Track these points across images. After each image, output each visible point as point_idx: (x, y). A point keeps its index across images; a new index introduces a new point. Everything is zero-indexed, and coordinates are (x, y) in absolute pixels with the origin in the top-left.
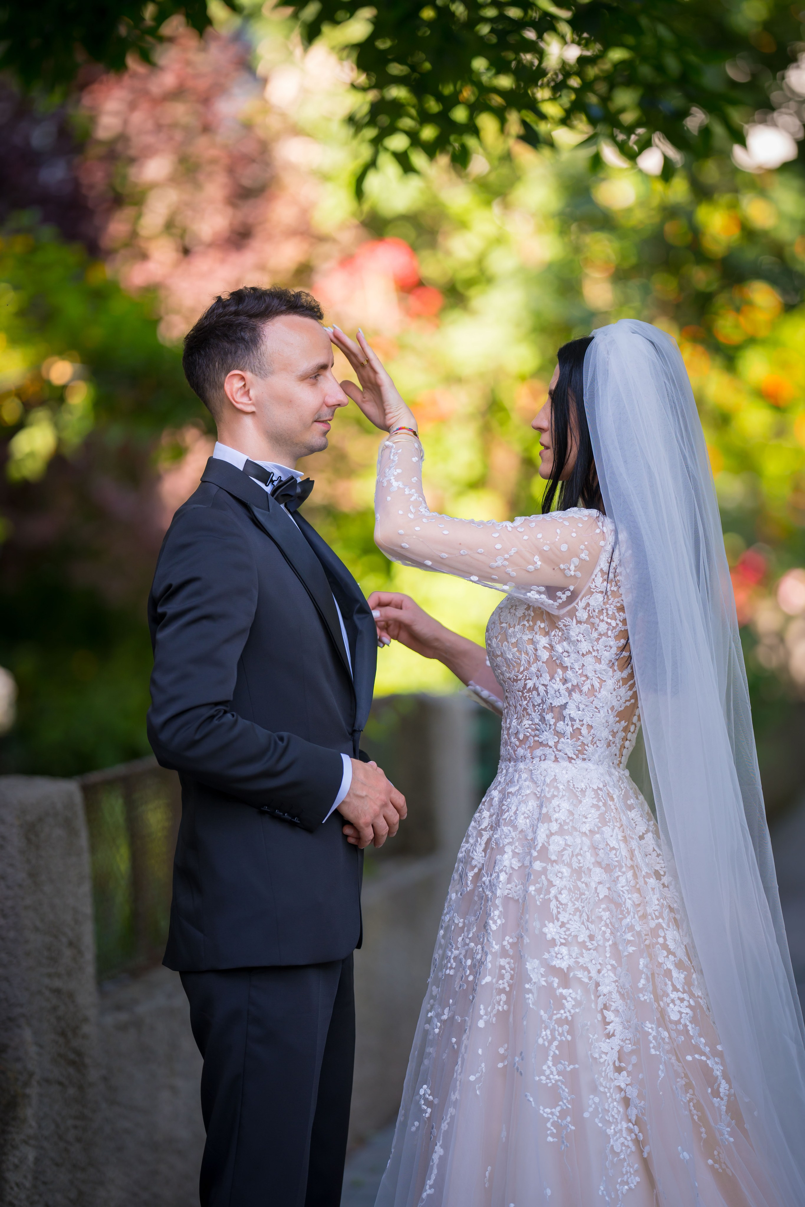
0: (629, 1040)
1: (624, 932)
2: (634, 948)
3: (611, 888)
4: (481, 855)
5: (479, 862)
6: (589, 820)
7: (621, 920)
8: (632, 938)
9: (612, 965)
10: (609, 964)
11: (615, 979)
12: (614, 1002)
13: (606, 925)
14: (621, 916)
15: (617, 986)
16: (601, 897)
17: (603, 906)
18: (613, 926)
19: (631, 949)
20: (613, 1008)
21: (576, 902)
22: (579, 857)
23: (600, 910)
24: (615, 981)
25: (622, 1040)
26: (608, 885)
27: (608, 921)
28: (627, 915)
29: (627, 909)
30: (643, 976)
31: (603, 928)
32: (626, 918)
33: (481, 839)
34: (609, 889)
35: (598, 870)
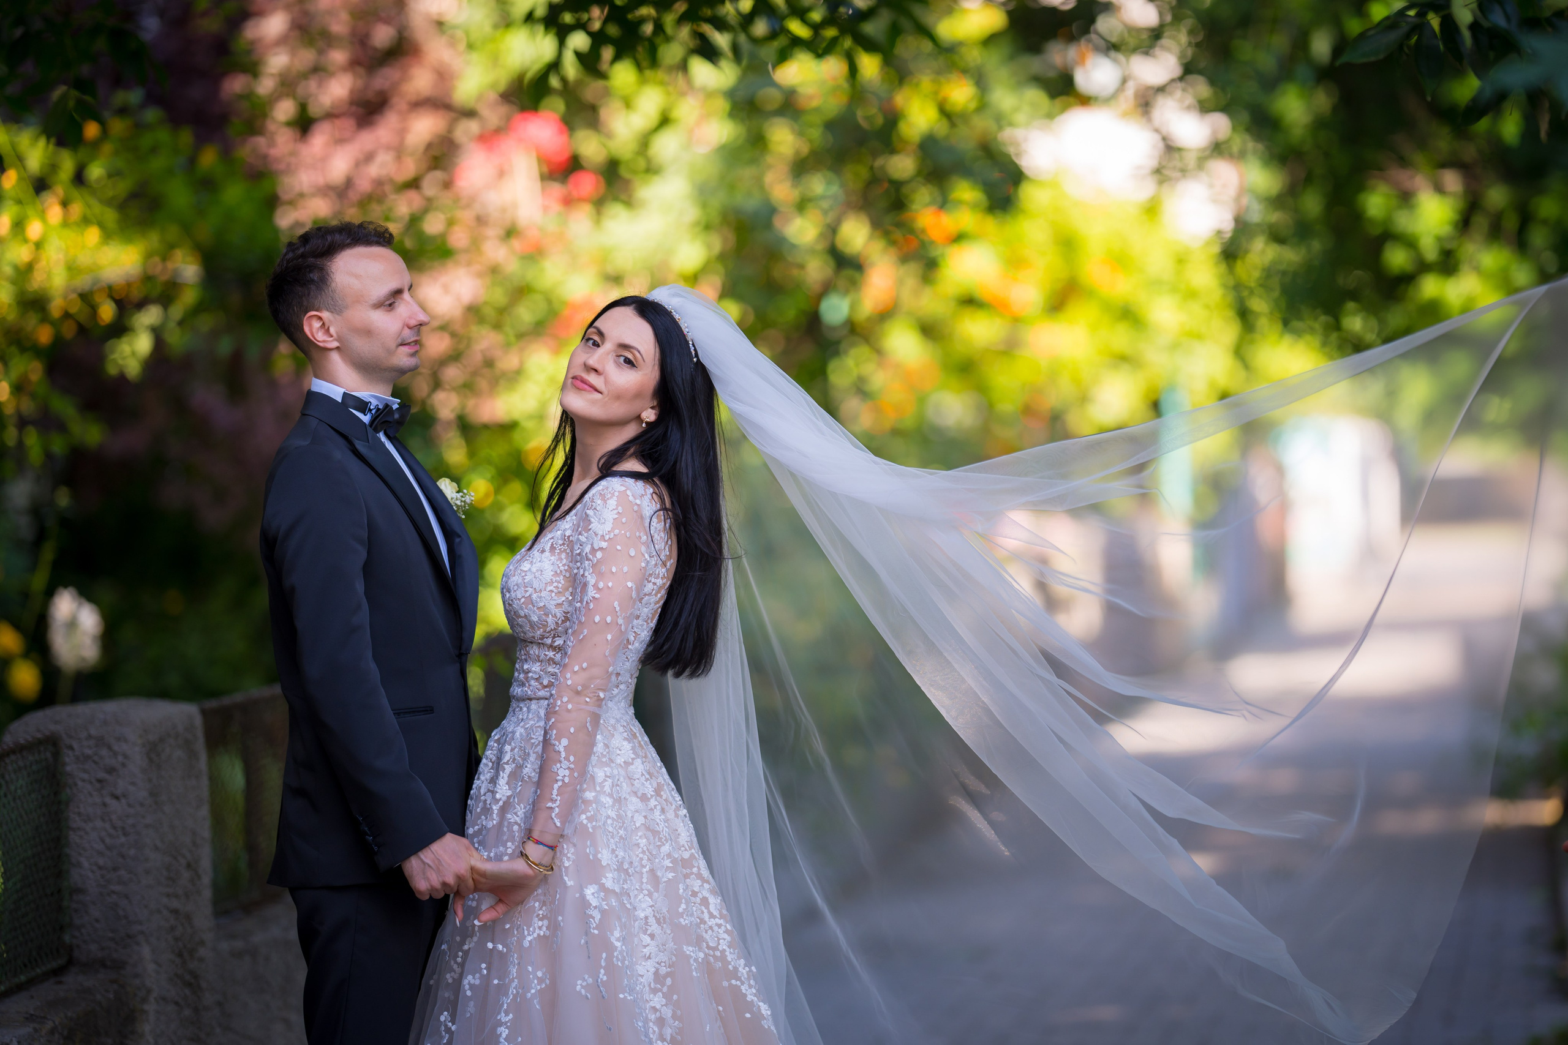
0: (665, 962)
1: (662, 859)
2: (673, 874)
3: (648, 816)
4: (505, 788)
5: (504, 795)
6: (623, 752)
7: (659, 847)
8: (671, 865)
9: (648, 890)
10: (646, 889)
11: (652, 903)
12: (650, 926)
13: (643, 852)
14: (659, 843)
15: (653, 910)
16: (638, 825)
17: (640, 834)
18: (650, 853)
19: (671, 875)
20: (649, 932)
21: (619, 831)
22: (618, 787)
23: (637, 838)
24: (651, 906)
25: (658, 963)
26: (644, 814)
27: (645, 848)
28: (665, 842)
29: (665, 837)
30: (683, 901)
31: (641, 855)
32: (664, 845)
33: (503, 772)
34: (645, 817)
35: (634, 799)
